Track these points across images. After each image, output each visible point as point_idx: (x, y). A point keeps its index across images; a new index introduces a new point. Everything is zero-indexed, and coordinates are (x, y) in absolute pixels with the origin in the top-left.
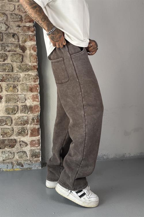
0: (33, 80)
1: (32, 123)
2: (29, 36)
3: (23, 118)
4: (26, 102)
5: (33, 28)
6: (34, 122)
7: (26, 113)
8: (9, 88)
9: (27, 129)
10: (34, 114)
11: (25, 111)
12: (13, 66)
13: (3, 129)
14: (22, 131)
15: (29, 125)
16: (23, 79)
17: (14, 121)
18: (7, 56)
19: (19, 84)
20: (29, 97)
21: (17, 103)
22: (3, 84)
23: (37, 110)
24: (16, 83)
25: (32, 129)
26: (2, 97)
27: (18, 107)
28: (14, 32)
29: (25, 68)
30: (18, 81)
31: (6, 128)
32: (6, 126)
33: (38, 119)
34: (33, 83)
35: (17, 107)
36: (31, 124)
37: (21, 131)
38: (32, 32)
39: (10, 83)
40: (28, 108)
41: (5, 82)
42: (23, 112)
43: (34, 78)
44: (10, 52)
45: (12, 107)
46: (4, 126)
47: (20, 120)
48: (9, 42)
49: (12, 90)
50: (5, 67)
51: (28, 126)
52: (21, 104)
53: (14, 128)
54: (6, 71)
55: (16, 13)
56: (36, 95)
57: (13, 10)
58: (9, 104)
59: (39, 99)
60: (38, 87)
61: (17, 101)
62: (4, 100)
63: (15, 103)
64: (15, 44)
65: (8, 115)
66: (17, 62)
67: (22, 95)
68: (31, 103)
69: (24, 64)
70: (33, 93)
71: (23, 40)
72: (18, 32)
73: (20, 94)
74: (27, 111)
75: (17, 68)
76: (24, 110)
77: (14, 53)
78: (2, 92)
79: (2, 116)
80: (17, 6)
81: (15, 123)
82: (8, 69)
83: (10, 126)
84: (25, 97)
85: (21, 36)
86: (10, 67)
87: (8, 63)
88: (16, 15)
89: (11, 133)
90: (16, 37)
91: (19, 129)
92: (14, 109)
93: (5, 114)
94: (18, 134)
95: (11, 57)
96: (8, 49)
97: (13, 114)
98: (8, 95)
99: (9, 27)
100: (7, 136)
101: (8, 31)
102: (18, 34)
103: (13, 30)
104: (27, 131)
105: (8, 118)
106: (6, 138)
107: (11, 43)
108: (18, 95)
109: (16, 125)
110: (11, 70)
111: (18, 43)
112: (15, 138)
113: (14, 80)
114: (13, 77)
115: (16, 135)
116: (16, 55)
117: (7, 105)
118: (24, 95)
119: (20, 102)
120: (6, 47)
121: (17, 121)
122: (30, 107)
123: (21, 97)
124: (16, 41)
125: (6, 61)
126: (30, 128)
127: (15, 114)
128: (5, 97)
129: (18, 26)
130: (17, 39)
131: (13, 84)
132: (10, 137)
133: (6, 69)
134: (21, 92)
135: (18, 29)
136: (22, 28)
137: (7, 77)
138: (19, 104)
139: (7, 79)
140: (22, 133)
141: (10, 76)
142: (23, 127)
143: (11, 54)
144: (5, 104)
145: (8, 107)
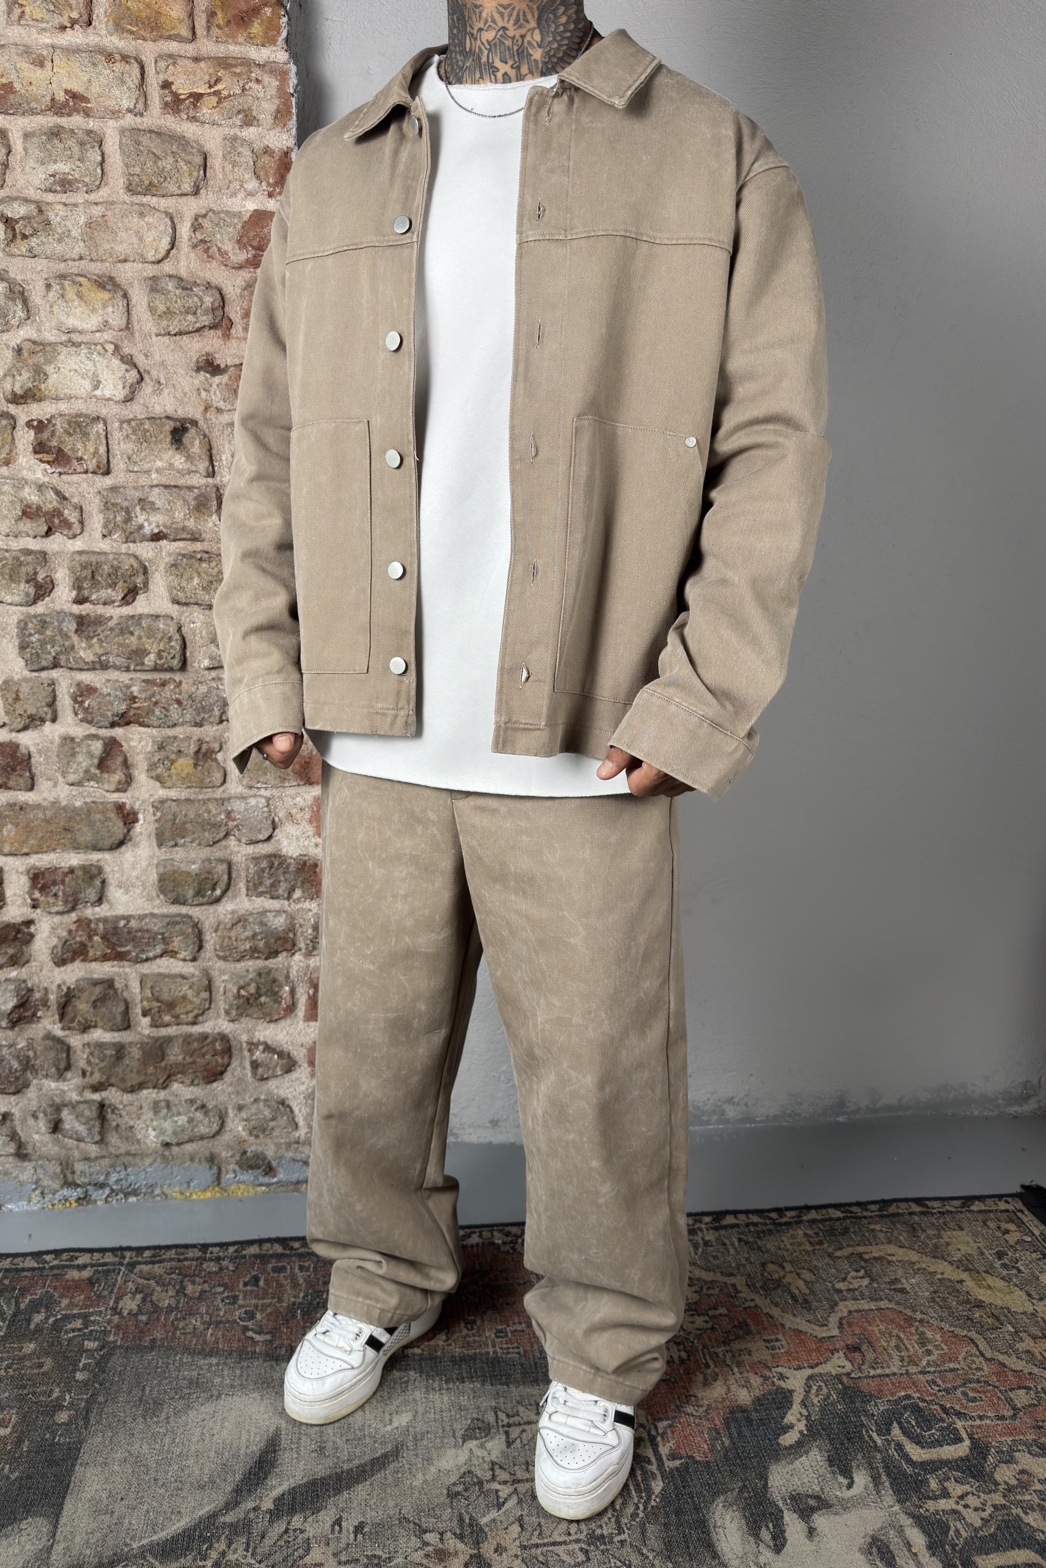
3: (262, 924)
4: (279, 834)
7: (277, 897)
8: (173, 762)
9: (287, 977)
11: (272, 886)
12: (185, 630)
13: (149, 982)
14: (258, 989)
15: (296, 957)
17: (211, 940)
18: (146, 571)
20: (294, 811)
21: (224, 843)
22: (137, 737)
24: (211, 729)
26: (135, 814)
27: (230, 865)
28: (181, 413)
31: (169, 975)
32: (166, 965)
35: (224, 866)
37: (252, 989)
39: (179, 732)
40: (292, 869)
41: (142, 725)
42: (261, 890)
44: (164, 543)
45: (194, 868)
46: (158, 961)
47: (249, 933)
48: (154, 476)
49: (188, 775)
50: (140, 638)
51: (297, 962)
52: (250, 850)
53: (215, 974)
54: (146, 661)
55: (185, 275)
57: (163, 251)
58: (179, 853)
61: (227, 835)
62: (144, 827)
63: (214, 843)
64: (190, 488)
65: (174, 909)
67: (252, 802)
68: (306, 843)
72: (206, 409)
74: (284, 886)
76: (268, 882)
77: (189, 547)
78: (134, 785)
79: (140, 912)
80: (192, 225)
81: (218, 947)
82: (160, 651)
83: (190, 964)
84: (270, 811)
85: (226, 432)
86: (170, 639)
87: (152, 615)
88: (185, 285)
89: (197, 1001)
90: (197, 442)
91: (241, 977)
92: (206, 875)
93: (157, 902)
94: (238, 1008)
95: (171, 578)
96: (150, 524)
97: (202, 904)
98: (169, 803)
99: (149, 373)
100: (177, 1017)
101: (144, 405)
102: (206, 419)
103: (175, 397)
104: (287, 988)
105: (178, 923)
106: (175, 1028)
107: (164, 481)
108: (226, 803)
109: (225, 959)
110: (177, 656)
111: (210, 480)
112: (224, 1027)
113: (199, 714)
114: (190, 696)
115: (227, 1012)
116: (204, 565)
117: (168, 856)
118: (265, 797)
119: (243, 840)
120: (138, 508)
121: (230, 938)
122: (305, 863)
123: (246, 810)
124: (197, 472)
125: (144, 603)
126: (305, 974)
127: (218, 900)
128: (154, 814)
129: (202, 364)
130: (200, 457)
131: (195, 738)
132: (194, 1023)
133: (144, 653)
134: (244, 783)
135: (207, 386)
136: (230, 378)
137: (158, 697)
138: (236, 849)
139: (157, 712)
140: (263, 999)
141: (172, 691)
142: (264, 968)
143: (170, 555)
144: (156, 848)
145: (172, 865)
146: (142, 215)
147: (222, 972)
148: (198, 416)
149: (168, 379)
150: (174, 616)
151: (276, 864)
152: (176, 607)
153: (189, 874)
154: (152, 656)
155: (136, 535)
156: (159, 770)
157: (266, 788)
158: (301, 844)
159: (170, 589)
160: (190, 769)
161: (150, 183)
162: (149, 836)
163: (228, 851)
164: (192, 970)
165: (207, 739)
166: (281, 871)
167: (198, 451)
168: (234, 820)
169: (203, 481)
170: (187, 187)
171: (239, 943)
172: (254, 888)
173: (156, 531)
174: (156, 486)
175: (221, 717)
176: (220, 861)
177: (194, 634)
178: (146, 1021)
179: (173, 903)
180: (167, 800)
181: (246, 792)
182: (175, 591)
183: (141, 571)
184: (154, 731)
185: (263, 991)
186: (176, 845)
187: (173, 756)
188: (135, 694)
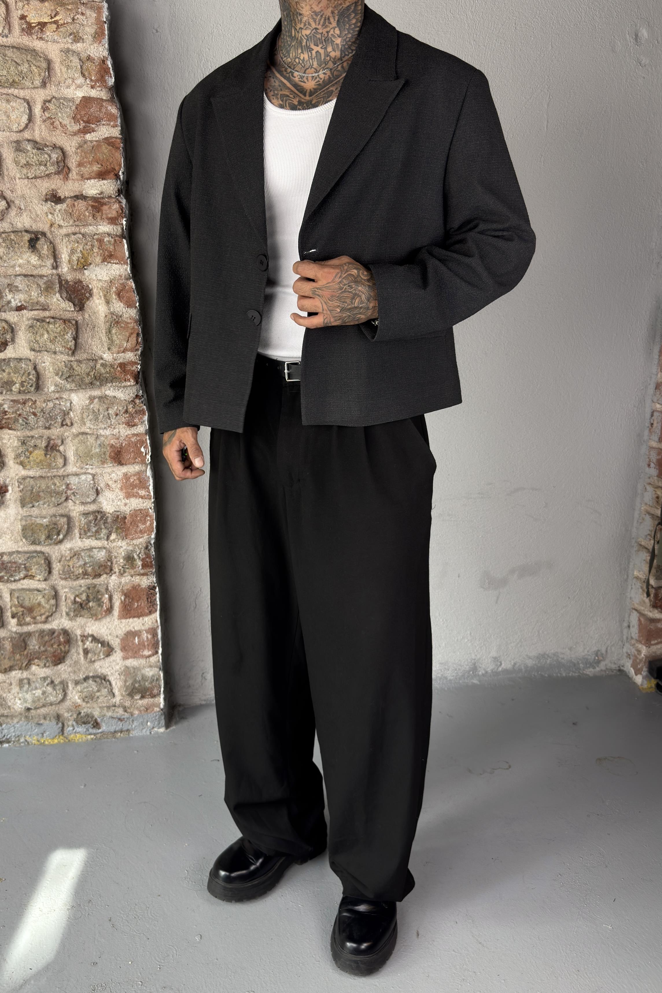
0: (123, 420)
1: (125, 572)
2: (100, 241)
3: (90, 556)
4: (101, 499)
5: (116, 206)
6: (133, 566)
7: (100, 539)
8: (31, 453)
9: (107, 589)
10: (132, 539)
11: (97, 532)
12: (39, 367)
13: (16, 595)
14: (88, 596)
15: (114, 577)
16: (82, 413)
17: (57, 567)
18: (13, 330)
19: (66, 434)
20: (110, 483)
21: (65, 504)
22: (7, 437)
23: (142, 527)
24: (56, 431)
25: (126, 588)
26: (6, 486)
27: (69, 518)
28: (35, 228)
29: (88, 374)
30: (62, 425)
31: (29, 590)
32: (27, 584)
33: (148, 555)
34: (124, 431)
35: (65, 519)
36: (121, 574)
37: (84, 597)
38: (113, 221)
39: (34, 433)
40: (109, 520)
41: (10, 429)
42: (89, 534)
43: (126, 412)
44: (24, 312)
45: (45, 521)
46: (22, 581)
47: (81, 563)
48: (17, 269)
49: (41, 461)
50: (9, 374)
51: (113, 580)
52: (82, 508)
53: (59, 588)
54: (14, 388)
55: (38, 139)
56: (138, 473)
57: (23, 125)
58: (35, 511)
59: (151, 488)
60: (142, 442)
61: (66, 500)
62: (12, 495)
63: (58, 505)
64: (41, 276)
65: (32, 548)
66: (55, 353)
67: (83, 477)
68: (119, 503)
69: (85, 356)
70: (124, 469)
71: (75, 258)
72: (51, 226)
73: (77, 475)
74: (104, 532)
75: (57, 374)
76: (94, 530)
77: (42, 314)
78: (5, 468)
79: (10, 550)
80: (42, 107)
81: (61, 572)
82: (22, 382)
83: (43, 583)
84: (95, 483)
85: (64, 240)
86: (29, 374)
87: (17, 359)
88: (38, 146)
89: (47, 606)
90: (46, 247)
91: (76, 590)
92: (53, 526)
93: (21, 543)
94: (74, 611)
95: (29, 335)
96: (15, 300)
97: (50, 545)
98: (28, 479)
99: (14, 202)
100: (34, 618)
101: (10, 223)
102: (51, 231)
103: (31, 218)
104: (107, 596)
105: (35, 557)
106: (33, 626)
107: (24, 272)
108: (66, 479)
109: (66, 579)
110: (34, 385)
111: (54, 271)
112: (65, 625)
113: (48, 422)
114: (42, 410)
115: (67, 614)
116: (51, 326)
117: (28, 513)
118: (92, 474)
119: (77, 502)
120: (7, 290)
121: (69, 566)
122: (118, 516)
123: (79, 483)
124: (46, 266)
125: (12, 351)
126: (119, 587)
127: (61, 542)
128: (19, 487)
129: (48, 196)
130: (47, 256)
131: (45, 437)
132: (45, 622)
133: (13, 383)
134: (77, 465)
135: (52, 211)
136: (67, 206)
137: (21, 411)
138: (73, 508)
139: (21, 421)
140: (91, 604)
141: (30, 407)
142: (91, 584)
143: (28, 320)
144: (20, 509)
145: (31, 520)
146: (8, 101)
147: (64, 587)
148: (46, 229)
149: (26, 207)
150: (31, 358)
151: (99, 517)
152: (33, 352)
153: (42, 525)
154: (17, 385)
155: (6, 307)
156: (22, 458)
157: (92, 469)
158: (115, 504)
159: (30, 342)
160: (42, 457)
161: (14, 81)
162: (16, 501)
163: (67, 510)
164: (44, 586)
165: (53, 437)
166: (102, 522)
167: (46, 253)
168: (71, 490)
169: (50, 272)
170: (37, 83)
171: (75, 569)
172: (85, 533)
173: (19, 304)
174: (19, 275)
175: (62, 423)
176: (62, 516)
177: (45, 370)
178: (14, 622)
179: (31, 544)
180: (27, 477)
181: (79, 471)
182: (32, 343)
183: (10, 330)
184: (19, 433)
185: (91, 597)
186: (33, 506)
187: (31, 449)
188: (6, 409)
